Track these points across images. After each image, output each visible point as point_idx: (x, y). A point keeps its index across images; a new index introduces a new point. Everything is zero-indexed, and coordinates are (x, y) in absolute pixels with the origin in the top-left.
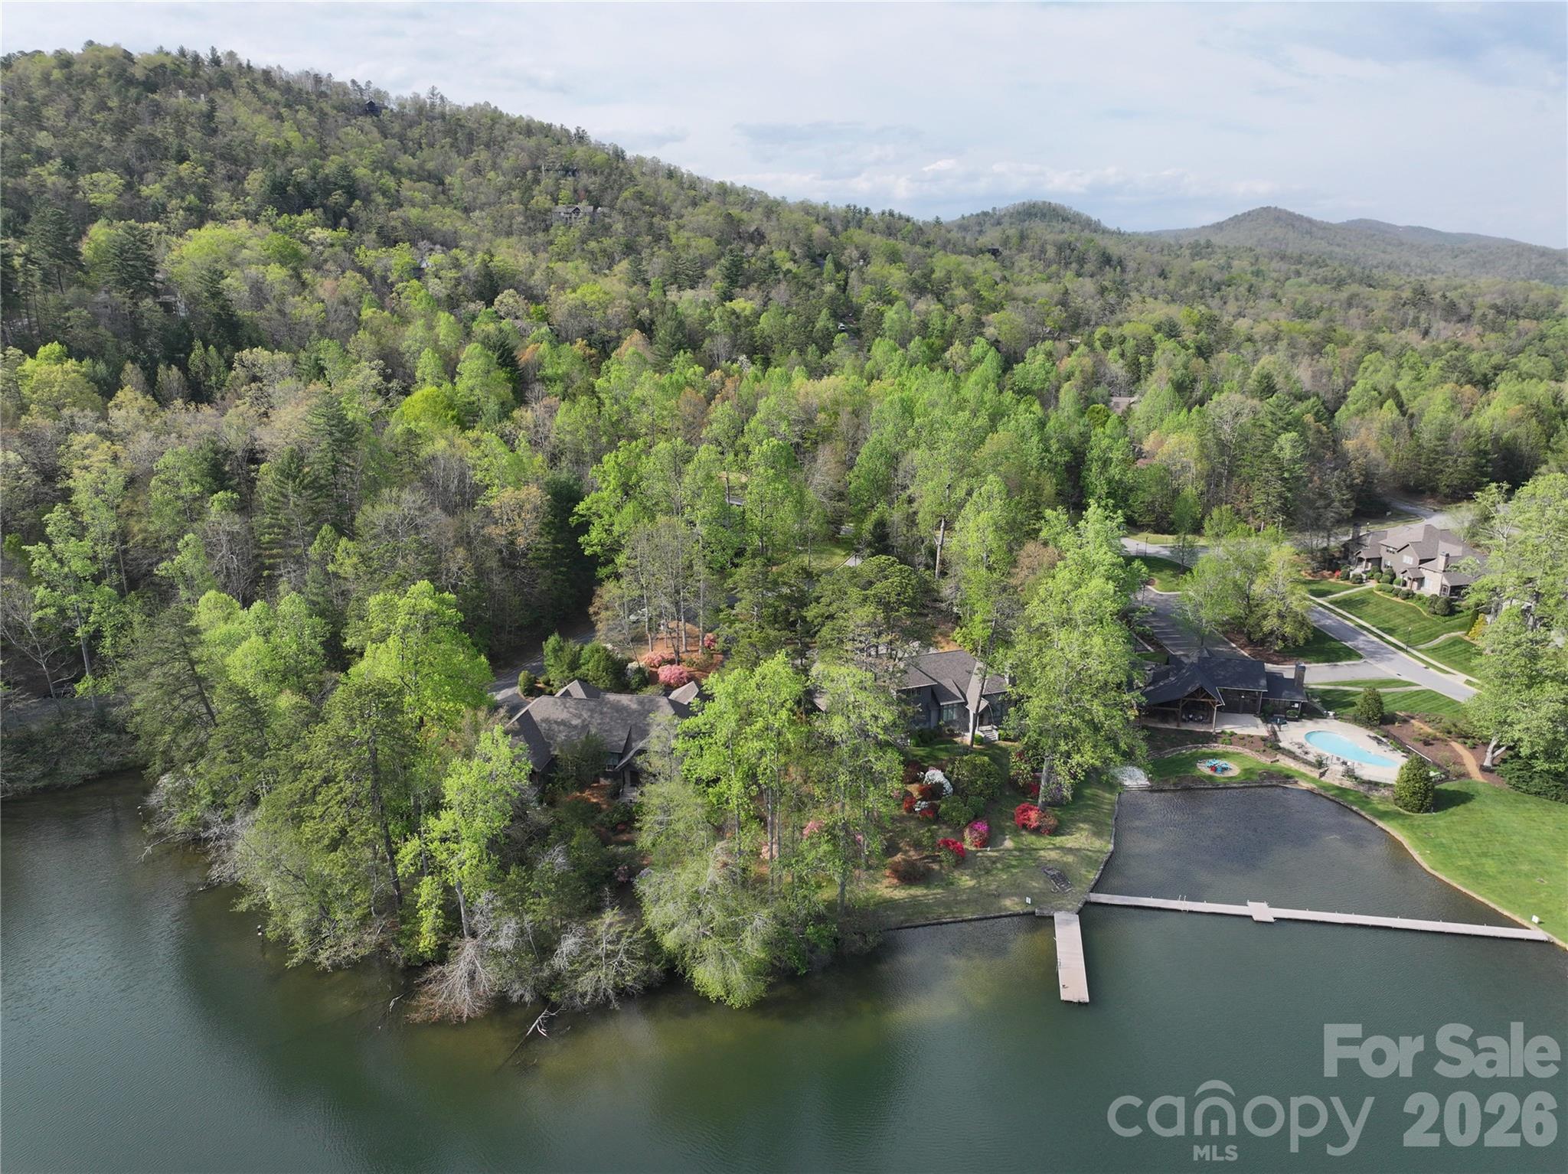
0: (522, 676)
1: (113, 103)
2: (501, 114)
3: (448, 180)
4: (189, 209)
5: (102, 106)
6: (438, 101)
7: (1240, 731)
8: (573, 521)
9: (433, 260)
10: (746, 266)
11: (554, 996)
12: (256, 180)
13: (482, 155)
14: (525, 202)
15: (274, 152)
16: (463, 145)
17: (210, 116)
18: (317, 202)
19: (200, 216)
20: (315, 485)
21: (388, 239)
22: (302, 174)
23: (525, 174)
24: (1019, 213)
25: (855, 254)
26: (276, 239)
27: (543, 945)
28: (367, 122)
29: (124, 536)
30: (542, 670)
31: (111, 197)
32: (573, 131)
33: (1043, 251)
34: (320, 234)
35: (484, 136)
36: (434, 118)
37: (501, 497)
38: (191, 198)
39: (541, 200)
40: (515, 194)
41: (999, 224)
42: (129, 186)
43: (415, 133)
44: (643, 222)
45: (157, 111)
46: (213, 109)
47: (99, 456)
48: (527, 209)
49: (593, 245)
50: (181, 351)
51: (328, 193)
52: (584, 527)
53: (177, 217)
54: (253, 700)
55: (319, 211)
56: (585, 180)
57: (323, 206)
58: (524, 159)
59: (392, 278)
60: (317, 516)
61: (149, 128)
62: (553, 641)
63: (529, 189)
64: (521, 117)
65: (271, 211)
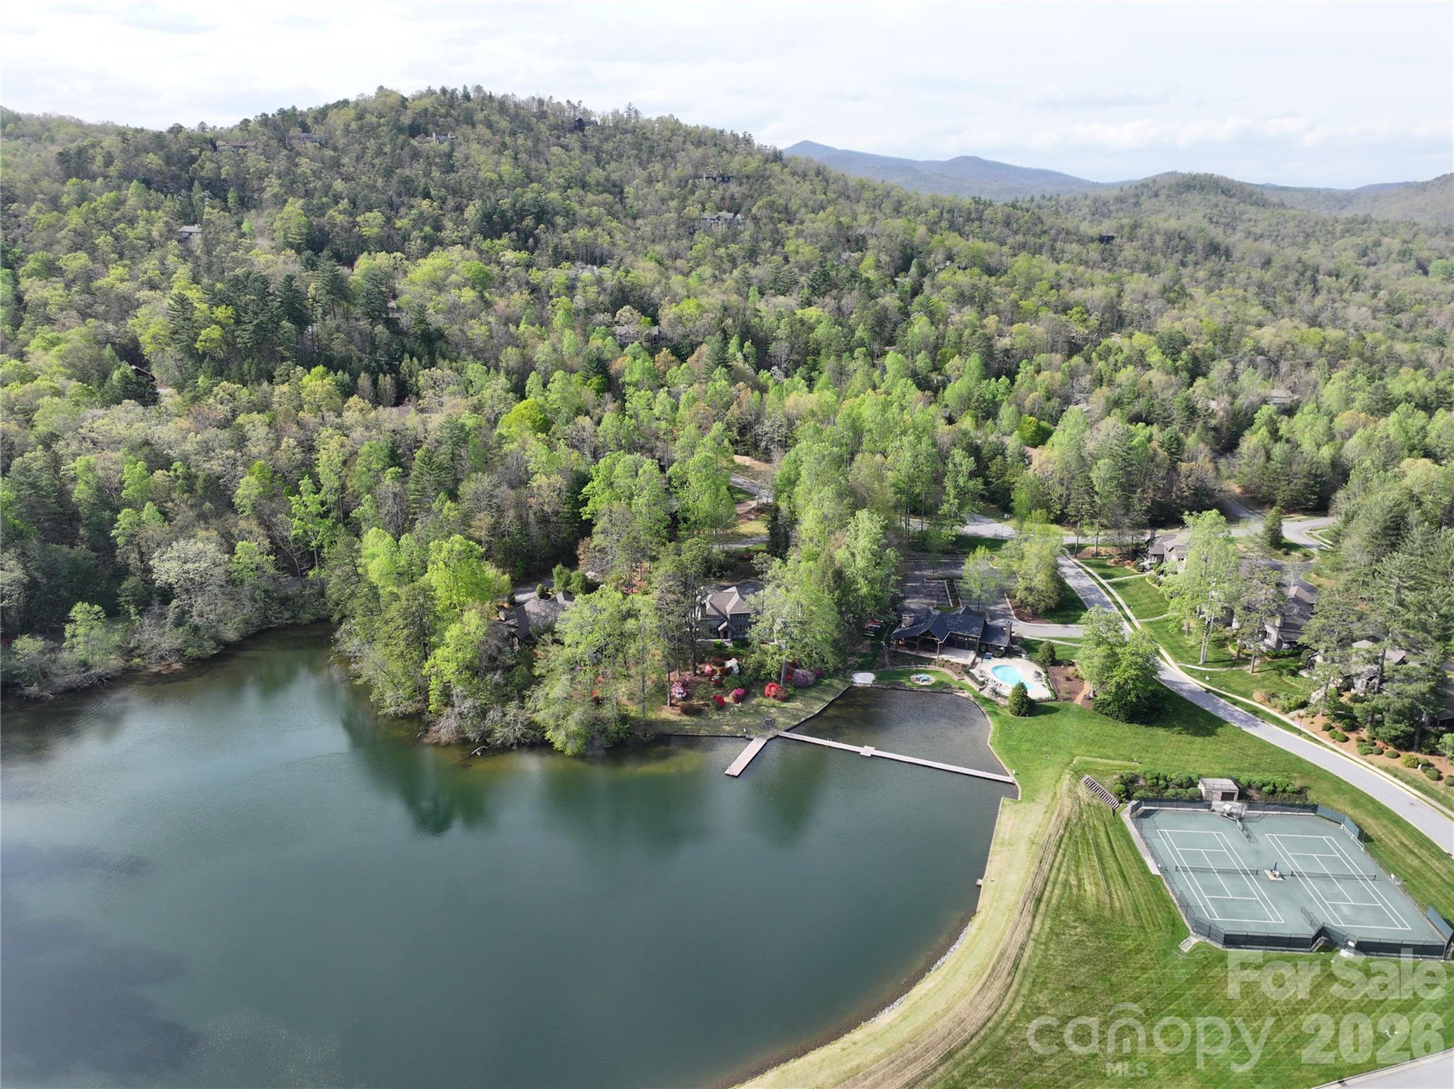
0: (539, 586)
1: (387, 149)
2: (680, 126)
3: (627, 189)
4: (424, 239)
5: (380, 152)
6: (633, 115)
7: (954, 659)
8: (580, 497)
9: (587, 274)
10: (833, 273)
11: (488, 740)
12: (472, 211)
13: (656, 167)
14: (680, 210)
15: (490, 185)
16: (644, 156)
17: (449, 155)
18: (513, 226)
19: (433, 243)
20: (441, 467)
21: (559, 257)
22: (506, 203)
23: (687, 182)
24: (1178, 185)
25: (940, 257)
26: (476, 264)
27: (483, 713)
28: (572, 140)
29: (343, 488)
30: (552, 585)
31: (376, 230)
32: (741, 136)
33: (1151, 240)
34: (509, 256)
35: (662, 149)
36: (626, 132)
37: (539, 480)
38: (427, 229)
39: (693, 210)
40: (673, 204)
41: (1156, 195)
42: (389, 220)
43: (608, 146)
44: (767, 229)
45: (415, 155)
46: (452, 150)
47: (334, 444)
48: (680, 217)
49: (722, 251)
50: (396, 360)
51: (523, 218)
52: (585, 502)
53: (415, 245)
54: (376, 587)
55: (514, 234)
56: (733, 188)
57: (517, 230)
58: (689, 170)
59: (552, 292)
60: (440, 484)
61: (407, 172)
62: (559, 567)
63: (685, 199)
64: (697, 127)
65: (479, 237)
